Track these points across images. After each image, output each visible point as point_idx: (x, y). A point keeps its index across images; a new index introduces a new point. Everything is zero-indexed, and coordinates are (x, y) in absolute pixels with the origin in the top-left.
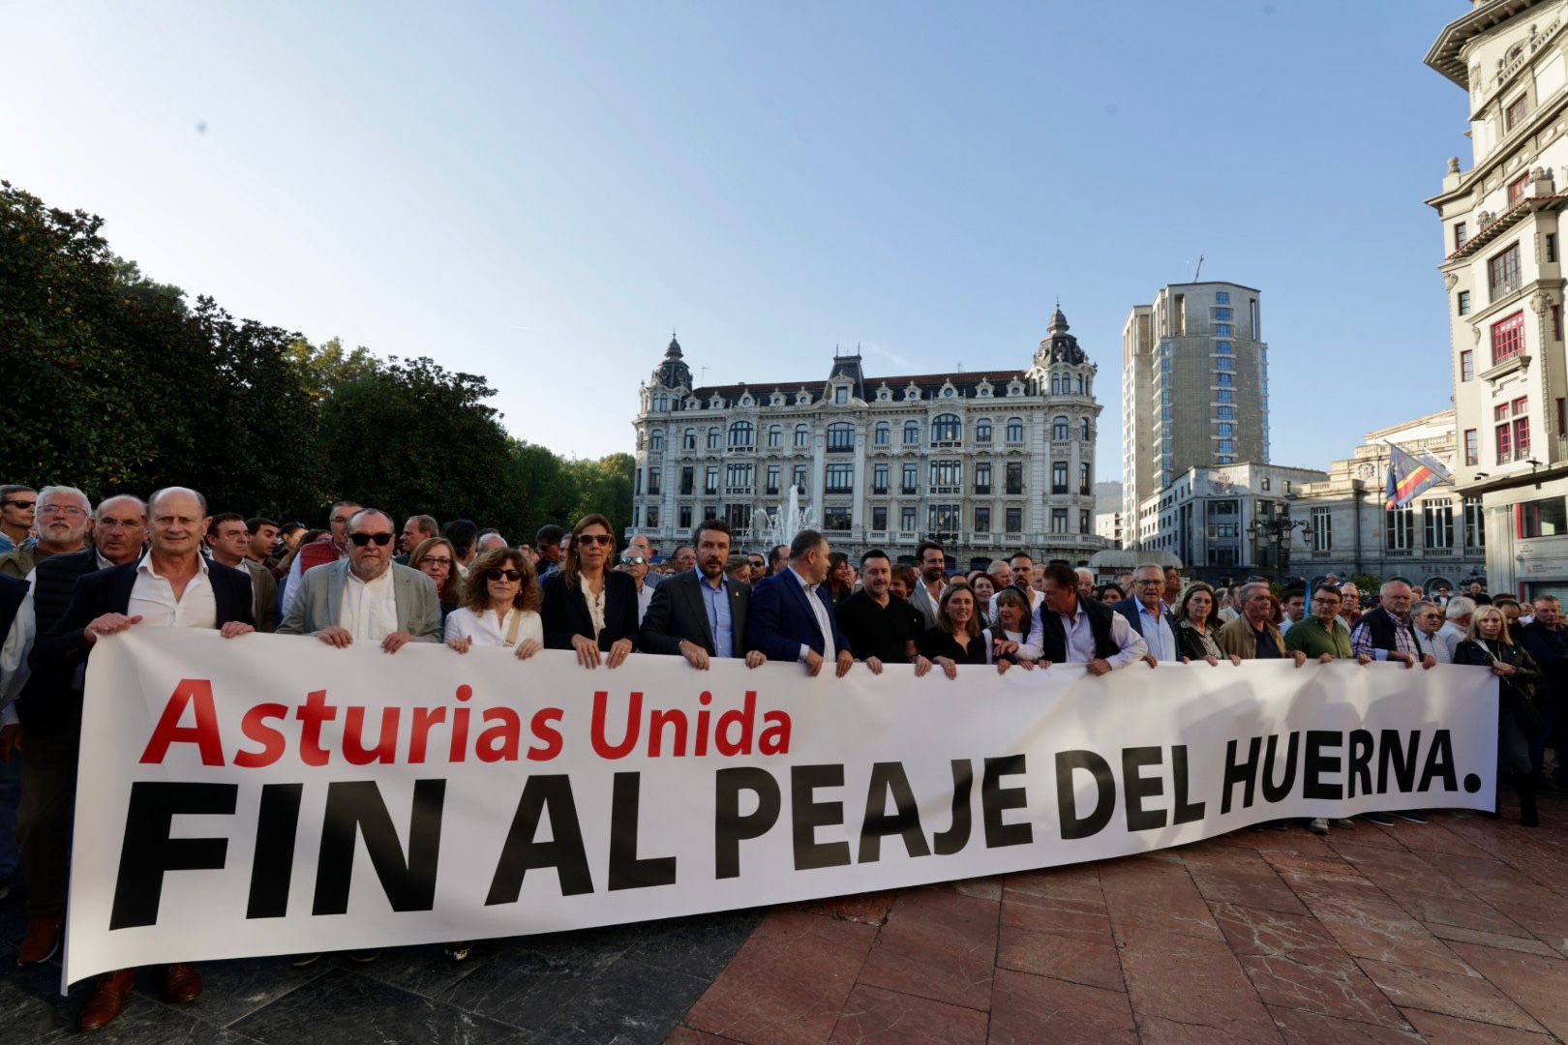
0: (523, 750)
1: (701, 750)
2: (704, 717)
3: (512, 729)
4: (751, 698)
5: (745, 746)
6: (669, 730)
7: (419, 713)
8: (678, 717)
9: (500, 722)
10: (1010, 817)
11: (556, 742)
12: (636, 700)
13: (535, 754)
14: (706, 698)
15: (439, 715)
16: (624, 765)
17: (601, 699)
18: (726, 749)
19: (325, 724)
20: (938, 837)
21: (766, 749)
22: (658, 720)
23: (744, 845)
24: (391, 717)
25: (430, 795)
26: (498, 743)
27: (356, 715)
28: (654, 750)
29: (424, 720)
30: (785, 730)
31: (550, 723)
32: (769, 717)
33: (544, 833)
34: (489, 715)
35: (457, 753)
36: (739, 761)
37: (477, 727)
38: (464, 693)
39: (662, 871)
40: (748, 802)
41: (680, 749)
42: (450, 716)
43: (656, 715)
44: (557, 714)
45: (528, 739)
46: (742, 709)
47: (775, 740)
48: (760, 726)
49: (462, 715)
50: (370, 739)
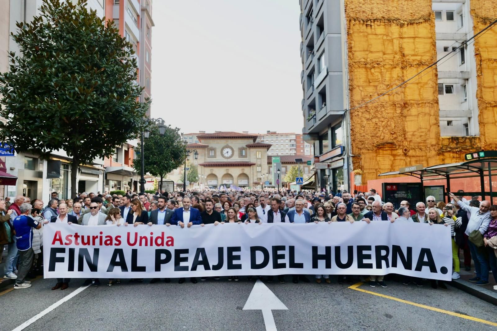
0: (113, 244)
1: (151, 245)
2: (152, 238)
3: (111, 240)
4: (163, 233)
5: (162, 244)
6: (144, 240)
7: (93, 237)
8: (146, 238)
9: (109, 238)
10: (235, 262)
11: (120, 242)
12: (136, 234)
13: (116, 244)
14: (152, 233)
15: (97, 237)
16: (134, 247)
17: (129, 234)
18: (158, 245)
19: (78, 238)
20: (213, 266)
21: (168, 245)
22: (141, 238)
23: (162, 265)
24: (89, 237)
25: (97, 251)
26: (108, 242)
27: (83, 237)
28: (140, 245)
29: (94, 238)
30: (172, 240)
31: (119, 238)
32: (168, 238)
33: (118, 260)
34: (106, 237)
35: (101, 244)
36: (161, 247)
37: (104, 239)
38: (101, 233)
39: (143, 269)
40: (163, 256)
41: (146, 245)
42: (99, 237)
43: (141, 237)
44: (120, 237)
45: (114, 242)
46: (161, 236)
47: (170, 243)
48: (166, 240)
49: (101, 237)
50: (86, 241)
